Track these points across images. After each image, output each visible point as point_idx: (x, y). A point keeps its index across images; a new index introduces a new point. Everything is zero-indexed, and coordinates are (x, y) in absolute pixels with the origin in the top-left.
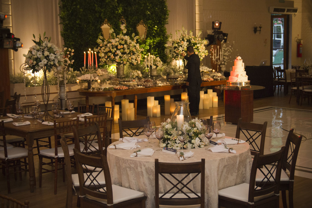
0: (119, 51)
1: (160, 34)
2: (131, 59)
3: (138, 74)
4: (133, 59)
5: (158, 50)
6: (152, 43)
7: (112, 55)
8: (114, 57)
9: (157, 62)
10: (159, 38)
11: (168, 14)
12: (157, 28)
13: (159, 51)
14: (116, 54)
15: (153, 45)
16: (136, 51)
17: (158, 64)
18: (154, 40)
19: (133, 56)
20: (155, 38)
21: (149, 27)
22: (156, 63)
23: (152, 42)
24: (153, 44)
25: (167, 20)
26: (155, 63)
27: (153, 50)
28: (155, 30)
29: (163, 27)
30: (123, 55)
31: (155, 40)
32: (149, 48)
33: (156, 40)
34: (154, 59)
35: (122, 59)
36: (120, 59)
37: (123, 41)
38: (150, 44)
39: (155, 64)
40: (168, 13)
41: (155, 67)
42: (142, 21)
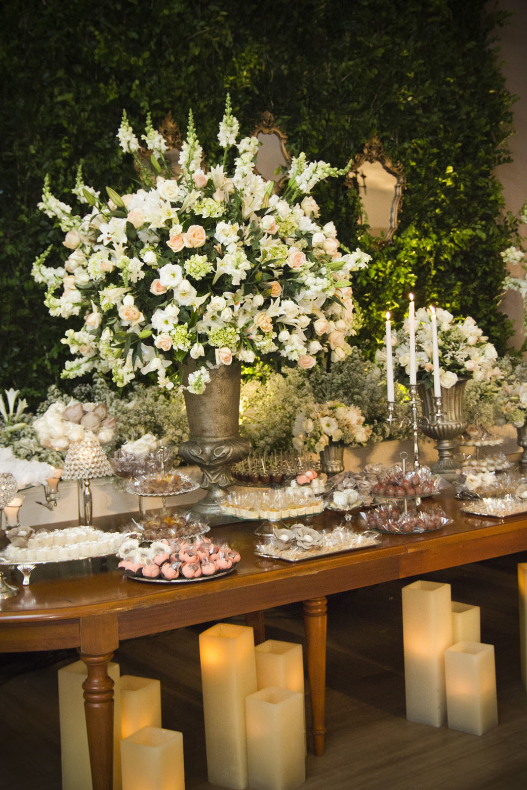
0: (177, 269)
1: (471, 210)
2: (268, 327)
3: (345, 426)
4: (291, 328)
5: (464, 292)
6: (430, 253)
7: (130, 300)
8: (142, 318)
9: (462, 346)
10: (466, 228)
11: (511, 114)
12: (455, 180)
13: (469, 294)
14: (154, 289)
15: (435, 268)
16: (312, 270)
17: (468, 359)
18: (439, 239)
19: (288, 304)
20: (448, 228)
21: (412, 177)
22: (460, 356)
23: (428, 248)
24: (437, 262)
25: (503, 142)
26: (450, 354)
27: (439, 292)
28: (448, 191)
29: (486, 174)
30: (209, 300)
31: (445, 242)
32: (417, 282)
33: (452, 240)
34: (446, 327)
35: (201, 327)
36: (183, 330)
37: (208, 201)
38: (420, 259)
39: (448, 362)
40: (510, 110)
41: (451, 378)
42: (376, 141)
